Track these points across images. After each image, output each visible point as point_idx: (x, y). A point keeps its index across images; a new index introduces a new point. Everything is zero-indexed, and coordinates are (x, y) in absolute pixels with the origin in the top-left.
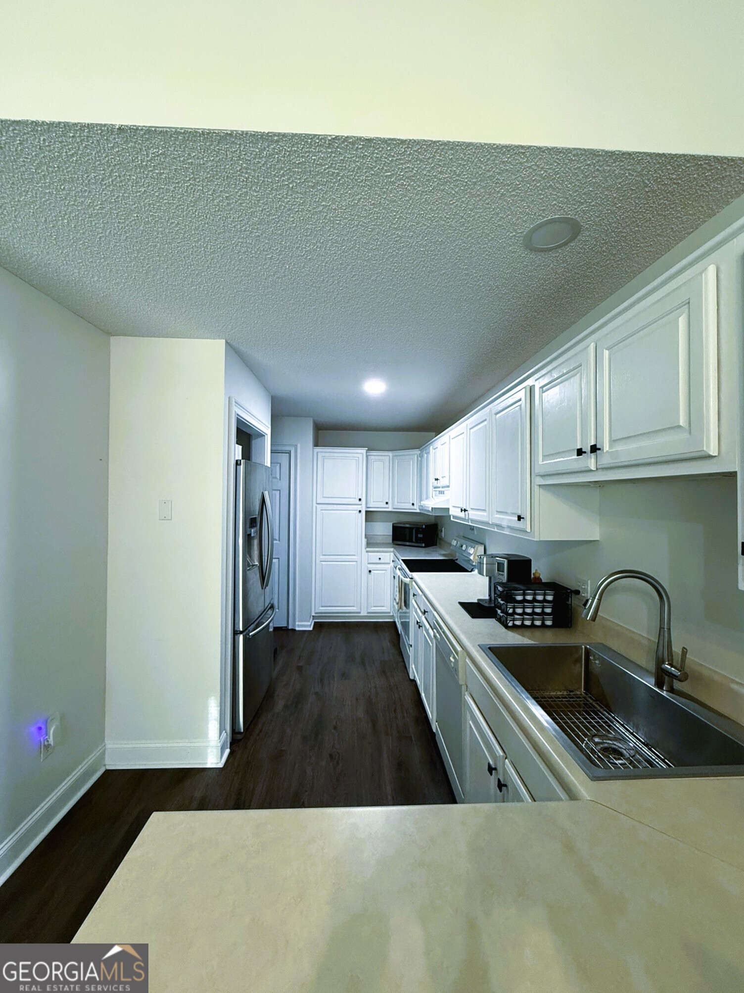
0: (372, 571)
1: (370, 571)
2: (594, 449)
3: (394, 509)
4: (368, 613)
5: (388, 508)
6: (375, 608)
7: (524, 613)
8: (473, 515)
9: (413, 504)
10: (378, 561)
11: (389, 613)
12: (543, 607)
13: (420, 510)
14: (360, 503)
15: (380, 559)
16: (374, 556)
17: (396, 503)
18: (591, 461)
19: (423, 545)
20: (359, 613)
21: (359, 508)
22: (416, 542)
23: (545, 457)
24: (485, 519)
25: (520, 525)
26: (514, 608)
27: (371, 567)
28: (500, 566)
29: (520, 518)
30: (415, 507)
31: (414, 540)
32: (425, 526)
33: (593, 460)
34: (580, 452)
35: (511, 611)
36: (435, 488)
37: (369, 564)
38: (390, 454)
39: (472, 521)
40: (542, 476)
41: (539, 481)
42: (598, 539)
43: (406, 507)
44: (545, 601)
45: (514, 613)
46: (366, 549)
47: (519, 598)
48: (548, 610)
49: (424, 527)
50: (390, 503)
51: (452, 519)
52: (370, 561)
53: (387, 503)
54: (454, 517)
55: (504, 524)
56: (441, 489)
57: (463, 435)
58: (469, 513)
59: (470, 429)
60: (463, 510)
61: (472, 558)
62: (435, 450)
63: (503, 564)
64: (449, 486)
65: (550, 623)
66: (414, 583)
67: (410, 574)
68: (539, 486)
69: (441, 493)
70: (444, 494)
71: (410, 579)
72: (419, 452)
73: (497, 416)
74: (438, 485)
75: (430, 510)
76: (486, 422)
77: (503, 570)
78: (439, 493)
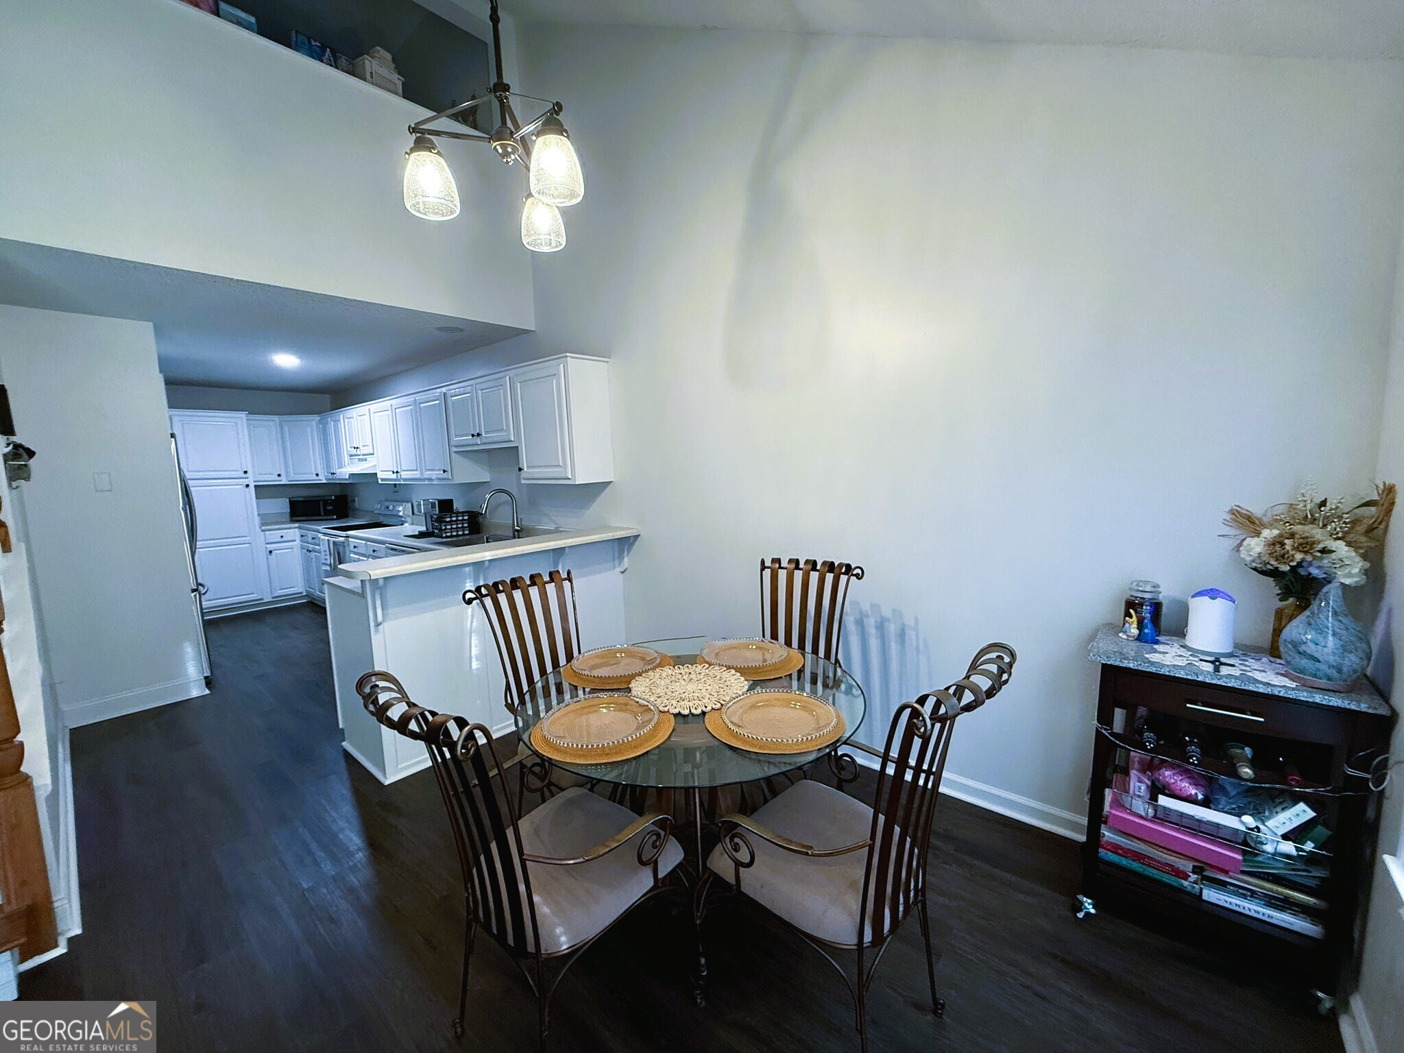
0: (273, 552)
1: (271, 552)
2: (478, 435)
3: (289, 481)
4: (273, 598)
5: (281, 481)
6: (281, 591)
7: (452, 528)
8: (404, 475)
9: (317, 475)
10: (281, 540)
11: (302, 593)
12: (463, 524)
13: (326, 479)
14: (245, 476)
15: (282, 537)
16: (274, 535)
17: (292, 475)
18: (478, 441)
19: (335, 517)
20: (262, 599)
21: (246, 482)
22: (326, 515)
23: (456, 436)
24: (419, 476)
25: (445, 475)
26: (445, 526)
27: (270, 547)
28: (433, 505)
29: (444, 471)
30: (320, 477)
31: (322, 514)
32: (335, 497)
33: (479, 440)
34: (473, 435)
35: (444, 528)
36: (351, 456)
37: (267, 544)
38: (276, 418)
39: (404, 480)
40: (456, 446)
41: (454, 449)
42: (489, 480)
43: (308, 477)
44: (463, 520)
45: (446, 529)
46: (260, 527)
47: (448, 519)
48: (466, 525)
49: (333, 498)
50: (283, 475)
51: (380, 482)
52: (268, 541)
53: (279, 475)
54: (382, 480)
55: (434, 477)
56: (361, 457)
57: (387, 412)
58: (401, 473)
59: (395, 409)
60: (393, 472)
61: (401, 514)
62: (349, 420)
63: (435, 503)
64: (373, 454)
65: (467, 532)
66: (350, 539)
67: (344, 533)
68: (455, 452)
69: (362, 460)
70: (366, 460)
71: (343, 538)
72: (319, 418)
73: (422, 405)
74: (357, 453)
75: (347, 477)
76: (411, 407)
77: (435, 508)
78: (359, 460)
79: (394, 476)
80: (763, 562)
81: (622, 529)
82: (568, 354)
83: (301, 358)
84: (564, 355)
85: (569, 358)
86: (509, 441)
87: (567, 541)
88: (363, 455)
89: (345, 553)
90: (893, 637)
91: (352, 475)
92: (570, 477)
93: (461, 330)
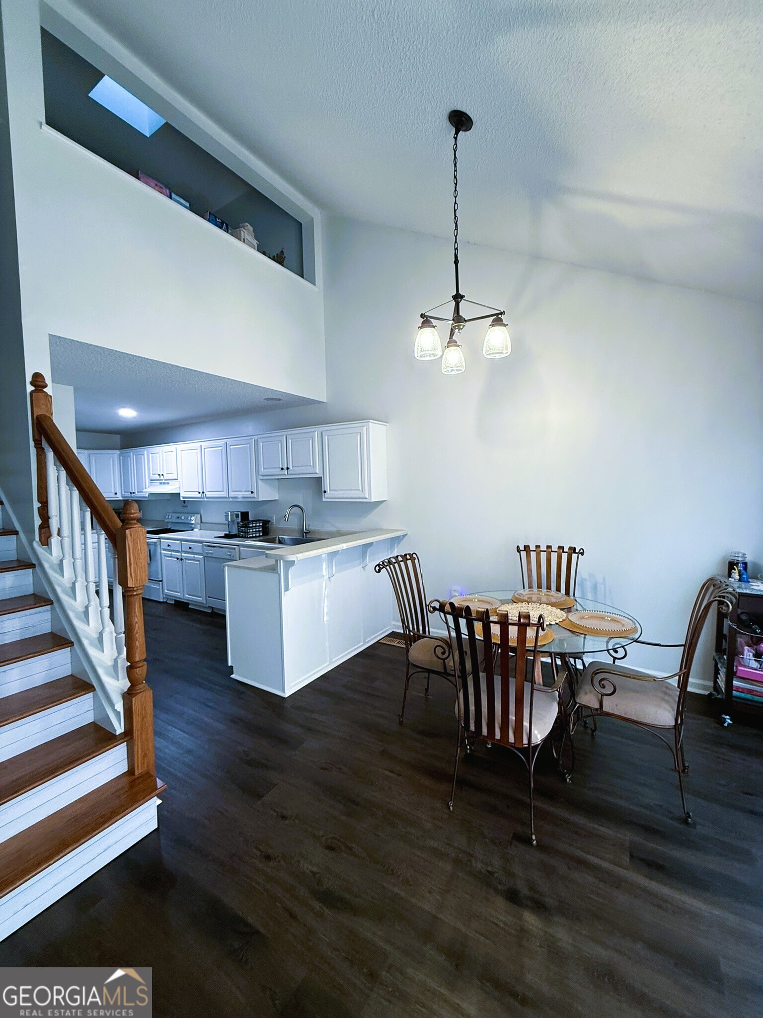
2: (287, 468)
8: (208, 494)
9: (114, 494)
13: (122, 497)
18: (285, 472)
23: (265, 469)
24: (225, 496)
25: (252, 495)
28: (237, 516)
29: (250, 492)
30: (117, 496)
34: (281, 469)
36: (151, 480)
39: (207, 498)
40: (263, 476)
41: (261, 477)
42: (278, 499)
44: (258, 526)
47: (251, 525)
48: (261, 529)
51: (182, 499)
54: (184, 498)
55: (240, 496)
56: (164, 481)
57: (197, 450)
58: (206, 493)
59: (204, 449)
60: (199, 493)
61: (193, 522)
62: (153, 455)
63: (239, 514)
64: (177, 479)
65: (261, 534)
66: (162, 540)
67: (157, 536)
68: (261, 479)
69: (164, 483)
70: (168, 483)
71: (156, 540)
72: (119, 452)
73: (231, 447)
74: (160, 479)
75: (147, 495)
76: (221, 448)
77: (239, 517)
78: (161, 483)
79: (199, 495)
80: (518, 547)
81: (397, 531)
82: (371, 421)
83: (137, 411)
84: (368, 421)
85: (370, 423)
86: (314, 473)
87: (374, 538)
88: (165, 480)
89: (155, 550)
90: (589, 589)
91: (151, 494)
92: (367, 497)
93: (280, 400)
